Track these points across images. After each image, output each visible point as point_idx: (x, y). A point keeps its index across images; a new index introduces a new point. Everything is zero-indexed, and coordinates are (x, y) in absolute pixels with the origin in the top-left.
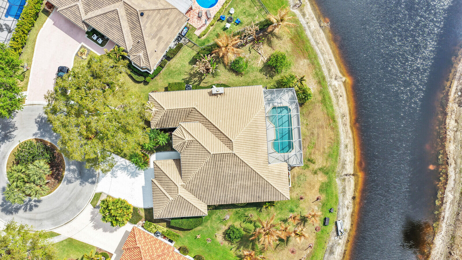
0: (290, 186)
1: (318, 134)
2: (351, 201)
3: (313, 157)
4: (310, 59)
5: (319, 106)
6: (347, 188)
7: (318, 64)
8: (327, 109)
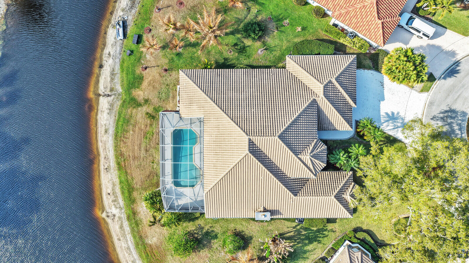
0: (178, 86)
1: (140, 148)
2: (104, 62)
3: (148, 121)
4: (144, 245)
5: (136, 183)
6: (109, 79)
7: (134, 237)
8: (127, 179)
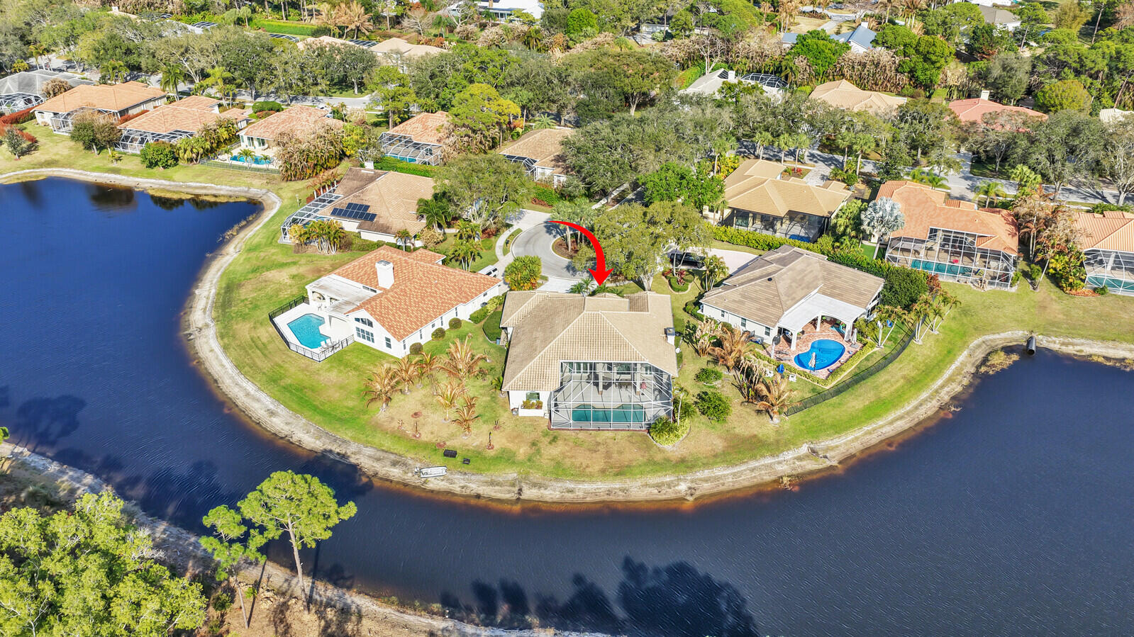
2: (472, 493)
3: (560, 442)
5: (643, 456)
